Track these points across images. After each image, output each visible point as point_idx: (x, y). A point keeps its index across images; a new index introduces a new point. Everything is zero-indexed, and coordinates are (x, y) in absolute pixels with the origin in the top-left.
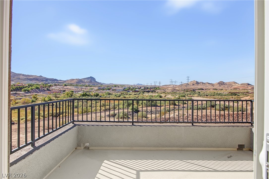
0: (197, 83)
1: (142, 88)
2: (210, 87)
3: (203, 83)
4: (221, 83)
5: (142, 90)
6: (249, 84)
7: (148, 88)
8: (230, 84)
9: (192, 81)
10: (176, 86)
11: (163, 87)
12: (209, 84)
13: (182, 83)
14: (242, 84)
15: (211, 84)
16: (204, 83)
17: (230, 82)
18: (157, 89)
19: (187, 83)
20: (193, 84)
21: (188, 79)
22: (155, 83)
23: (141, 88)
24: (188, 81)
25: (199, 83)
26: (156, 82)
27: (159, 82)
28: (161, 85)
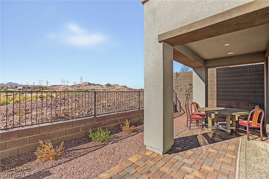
0: (89, 84)
1: (19, 88)
2: (100, 88)
3: (94, 85)
4: (108, 85)
5: (20, 90)
6: (125, 86)
7: (29, 88)
8: (114, 86)
9: (84, 82)
10: (67, 87)
11: (51, 87)
12: (99, 85)
13: (75, 83)
14: (121, 86)
15: (101, 85)
16: (96, 85)
17: (114, 85)
18: (44, 89)
19: (80, 83)
20: (86, 85)
21: (81, 80)
22: (41, 83)
23: (17, 88)
24: (81, 82)
25: (91, 84)
26: (42, 81)
27: (47, 82)
28: (49, 85)
